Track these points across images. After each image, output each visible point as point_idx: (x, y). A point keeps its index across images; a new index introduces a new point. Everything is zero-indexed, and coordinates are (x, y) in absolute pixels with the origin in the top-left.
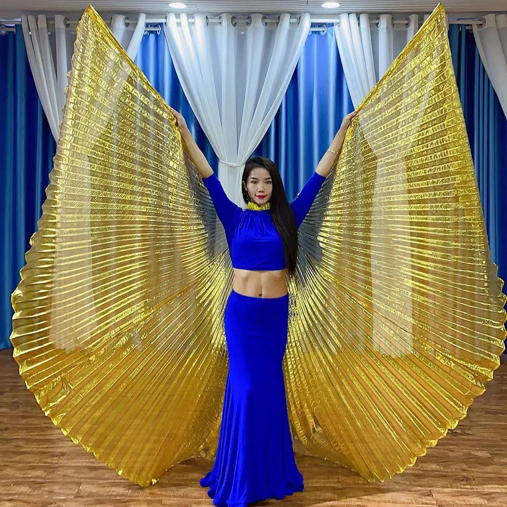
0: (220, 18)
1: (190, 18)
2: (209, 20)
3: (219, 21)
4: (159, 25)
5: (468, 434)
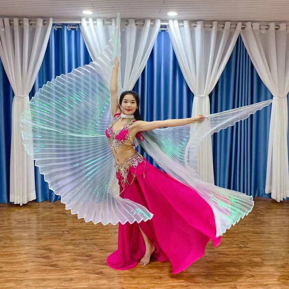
0: (111, 21)
1: (94, 21)
2: (105, 22)
3: (110, 23)
4: (77, 26)
5: (247, 247)
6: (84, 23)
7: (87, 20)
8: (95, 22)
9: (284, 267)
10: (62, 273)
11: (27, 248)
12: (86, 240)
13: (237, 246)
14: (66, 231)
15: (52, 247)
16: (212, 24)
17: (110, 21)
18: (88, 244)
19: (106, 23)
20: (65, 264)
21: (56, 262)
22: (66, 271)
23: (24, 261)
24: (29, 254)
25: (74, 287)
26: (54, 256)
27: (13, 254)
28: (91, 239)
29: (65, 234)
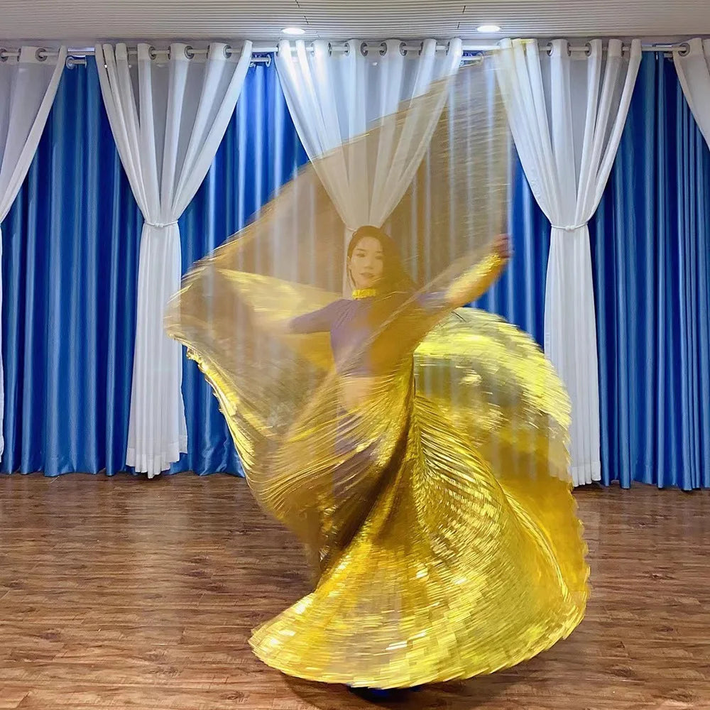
0: (346, 46)
1: (308, 46)
2: (333, 48)
3: (346, 49)
4: (269, 56)
5: (672, 578)
6: (285, 50)
7: (293, 43)
8: (310, 49)
11: (154, 557)
12: (285, 548)
13: (646, 575)
14: (237, 531)
15: (207, 558)
16: (588, 45)
17: (344, 44)
18: (290, 556)
19: (335, 49)
20: (239, 587)
21: (220, 583)
23: (149, 579)
24: (157, 567)
26: (214, 574)
27: (124, 565)
28: (297, 548)
29: (235, 535)
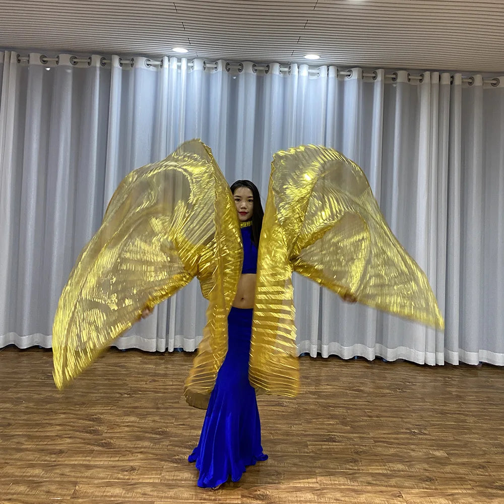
0: (216, 64)
3: (215, 66)
5: (425, 434)
7: (179, 60)
8: (190, 64)
9: (483, 467)
10: (117, 457)
11: (63, 416)
12: (158, 408)
13: (408, 431)
14: (125, 394)
15: (102, 417)
16: (375, 73)
17: (214, 63)
18: (162, 415)
19: (208, 65)
20: (123, 443)
21: (109, 440)
22: (125, 455)
23: (57, 436)
24: (64, 425)
25: (137, 481)
26: (106, 431)
27: (40, 424)
28: (167, 408)
29: (124, 397)
